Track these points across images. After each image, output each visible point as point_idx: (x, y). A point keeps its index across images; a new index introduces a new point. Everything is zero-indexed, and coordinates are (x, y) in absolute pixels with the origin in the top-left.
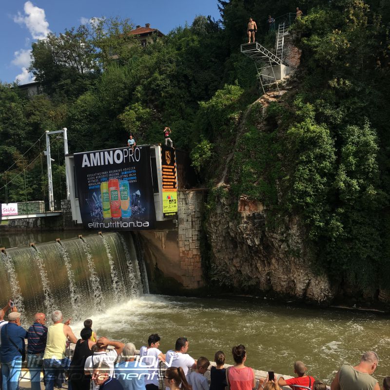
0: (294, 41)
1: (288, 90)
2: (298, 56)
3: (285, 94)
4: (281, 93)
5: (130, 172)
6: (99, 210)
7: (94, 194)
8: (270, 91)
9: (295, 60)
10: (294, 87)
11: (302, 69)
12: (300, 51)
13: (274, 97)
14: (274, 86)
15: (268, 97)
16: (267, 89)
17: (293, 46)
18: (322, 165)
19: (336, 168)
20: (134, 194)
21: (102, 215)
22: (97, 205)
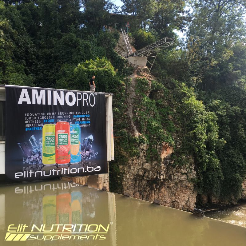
5: (83, 116)
6: (37, 156)
7: (33, 137)
20: (86, 138)
21: (40, 162)
22: (34, 150)
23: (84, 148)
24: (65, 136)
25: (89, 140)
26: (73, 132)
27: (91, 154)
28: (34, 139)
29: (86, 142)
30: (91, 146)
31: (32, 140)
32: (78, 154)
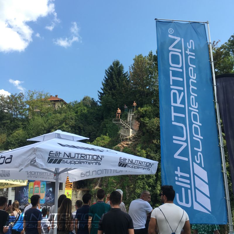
0: (136, 118)
1: (133, 141)
2: (138, 126)
3: (132, 143)
4: (130, 143)
6: (26, 198)
8: (125, 141)
9: (137, 127)
10: (136, 140)
11: (140, 132)
12: (139, 123)
13: (127, 144)
14: (127, 139)
15: (123, 144)
16: (123, 140)
17: (136, 121)
18: (149, 181)
19: (156, 183)
20: (48, 190)
21: (27, 201)
22: (25, 195)
23: (47, 195)
24: (38, 189)
25: (50, 191)
26: (42, 186)
27: (50, 199)
28: (25, 189)
29: (48, 192)
30: (51, 194)
31: (24, 190)
32: (44, 199)
